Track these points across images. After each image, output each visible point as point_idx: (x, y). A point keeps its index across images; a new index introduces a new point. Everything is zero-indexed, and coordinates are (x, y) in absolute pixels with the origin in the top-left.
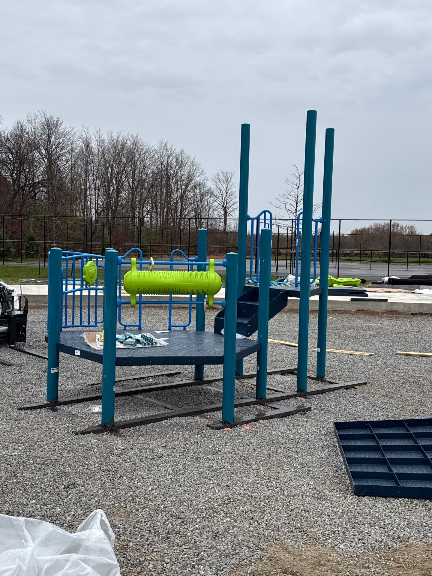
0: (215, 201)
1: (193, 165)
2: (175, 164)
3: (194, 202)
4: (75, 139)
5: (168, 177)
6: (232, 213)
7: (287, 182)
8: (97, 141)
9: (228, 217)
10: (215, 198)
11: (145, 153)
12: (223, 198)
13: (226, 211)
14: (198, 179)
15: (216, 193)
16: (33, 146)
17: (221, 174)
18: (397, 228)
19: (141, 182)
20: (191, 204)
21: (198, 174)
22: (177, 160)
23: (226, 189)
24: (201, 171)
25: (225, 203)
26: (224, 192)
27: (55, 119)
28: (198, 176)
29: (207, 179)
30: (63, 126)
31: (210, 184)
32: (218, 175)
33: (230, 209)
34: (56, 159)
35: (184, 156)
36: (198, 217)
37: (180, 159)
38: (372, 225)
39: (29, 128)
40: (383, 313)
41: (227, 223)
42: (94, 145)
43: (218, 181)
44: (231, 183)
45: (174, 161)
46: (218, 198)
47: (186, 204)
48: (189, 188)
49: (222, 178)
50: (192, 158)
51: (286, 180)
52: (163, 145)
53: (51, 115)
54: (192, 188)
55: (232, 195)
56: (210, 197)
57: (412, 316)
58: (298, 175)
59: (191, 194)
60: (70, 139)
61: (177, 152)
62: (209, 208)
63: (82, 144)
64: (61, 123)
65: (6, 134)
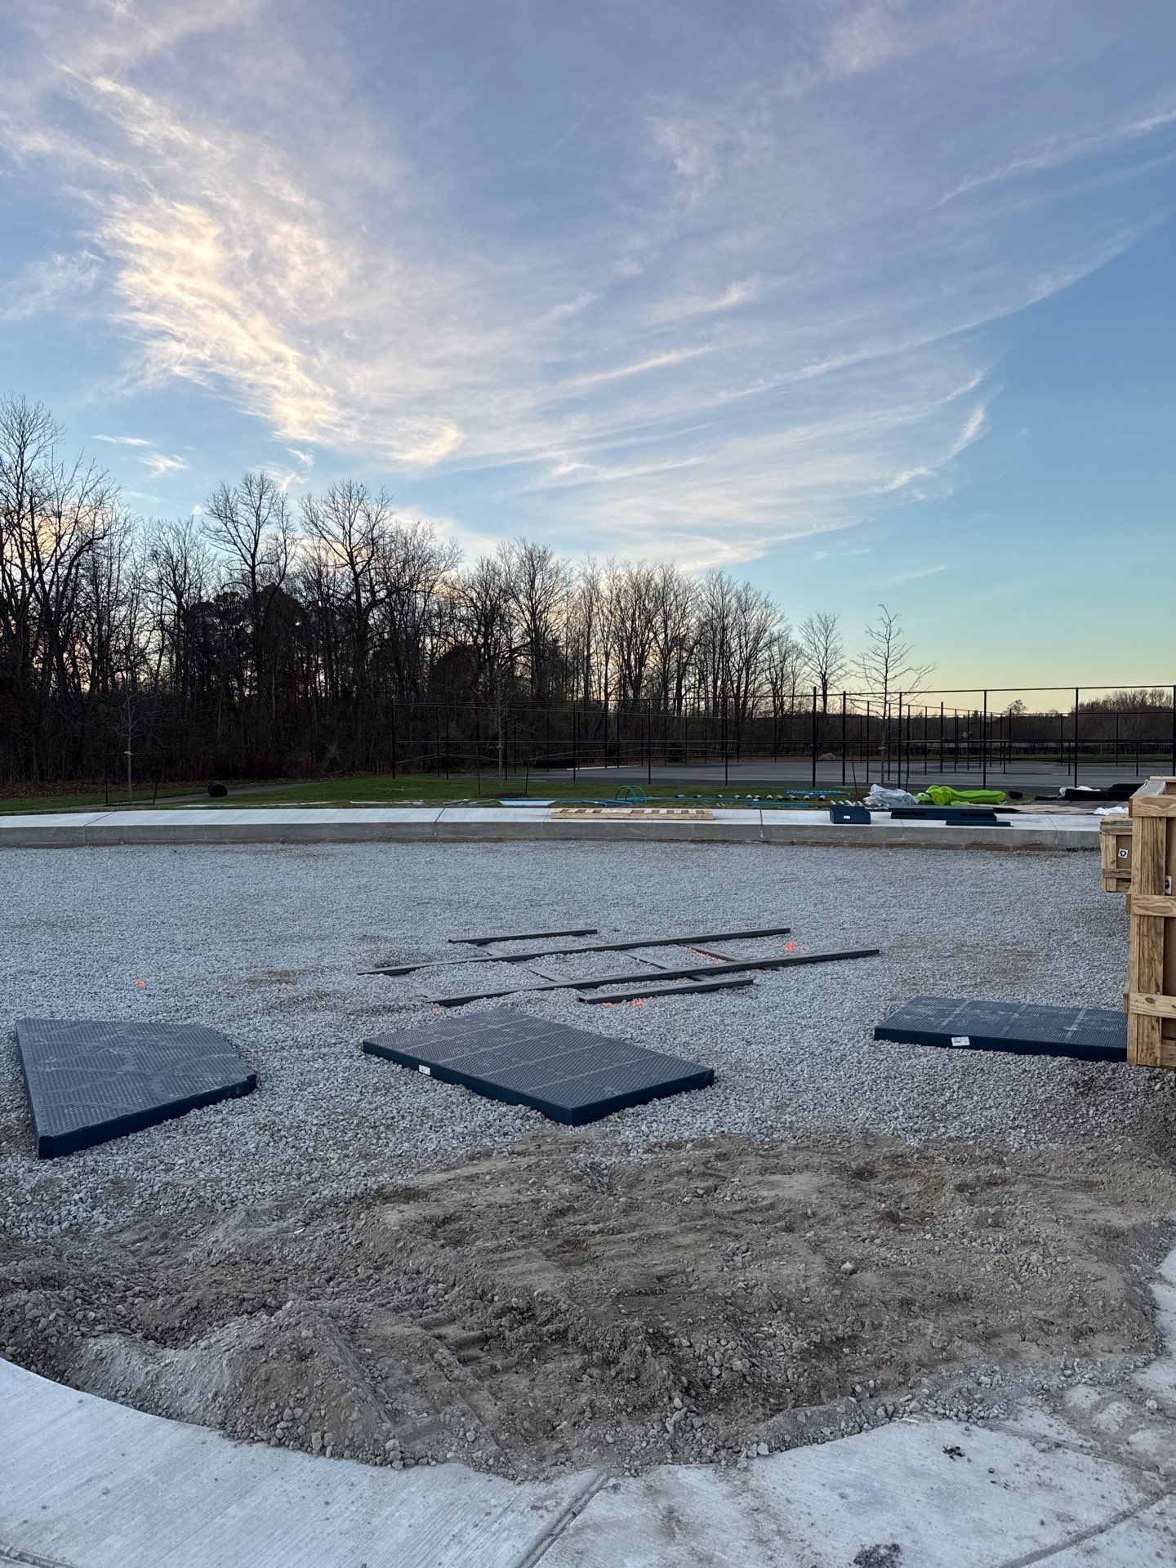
0: (806, 663)
1: (767, 607)
2: (735, 605)
3: (770, 669)
4: (573, 578)
5: (724, 629)
6: (836, 684)
7: (870, 632)
8: (609, 578)
9: (829, 692)
10: (807, 660)
11: (684, 592)
12: (821, 659)
13: (826, 681)
14: (775, 629)
15: (808, 651)
16: (509, 592)
17: (815, 619)
18: (1160, 699)
19: (679, 641)
20: (763, 670)
21: (774, 622)
22: (739, 599)
23: (824, 643)
24: (779, 616)
25: (824, 667)
26: (821, 648)
27: (541, 548)
28: (774, 625)
29: (789, 628)
30: (553, 560)
31: (797, 637)
32: (811, 621)
33: (833, 678)
34: (542, 612)
35: (751, 594)
36: (776, 693)
37: (743, 598)
38: (1112, 697)
39: (500, 564)
40: (1015, 849)
41: (828, 701)
42: (604, 587)
43: (810, 630)
44: (834, 632)
45: (734, 600)
46: (810, 659)
47: (754, 672)
48: (761, 644)
49: (817, 624)
50: (764, 595)
51: (867, 630)
52: (715, 577)
53: (533, 545)
54: (766, 645)
55: (835, 653)
56: (797, 658)
57: (1066, 853)
58: (887, 621)
59: (764, 655)
60: (564, 579)
61: (739, 587)
62: (796, 677)
63: (583, 585)
64: (551, 555)
65: (466, 578)
